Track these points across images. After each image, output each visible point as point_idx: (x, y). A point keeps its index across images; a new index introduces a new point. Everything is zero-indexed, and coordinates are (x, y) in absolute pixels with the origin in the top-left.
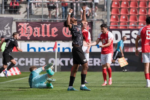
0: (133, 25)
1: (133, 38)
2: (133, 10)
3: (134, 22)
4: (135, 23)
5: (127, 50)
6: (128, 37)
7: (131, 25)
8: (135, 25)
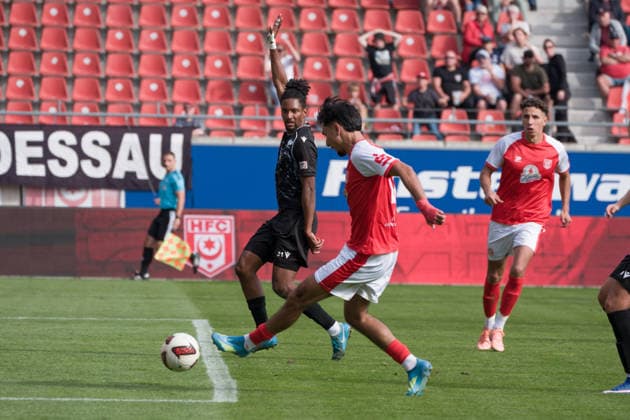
0: (53, 110)
1: (53, 157)
2: (51, 59)
3: (57, 101)
4: (60, 103)
5: (34, 201)
6: (38, 152)
7: (47, 110)
8: (61, 113)
